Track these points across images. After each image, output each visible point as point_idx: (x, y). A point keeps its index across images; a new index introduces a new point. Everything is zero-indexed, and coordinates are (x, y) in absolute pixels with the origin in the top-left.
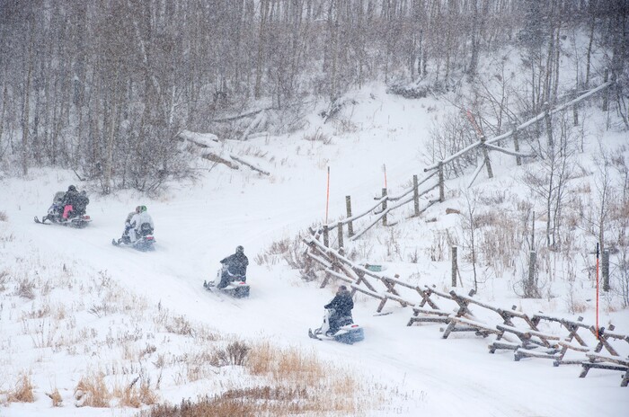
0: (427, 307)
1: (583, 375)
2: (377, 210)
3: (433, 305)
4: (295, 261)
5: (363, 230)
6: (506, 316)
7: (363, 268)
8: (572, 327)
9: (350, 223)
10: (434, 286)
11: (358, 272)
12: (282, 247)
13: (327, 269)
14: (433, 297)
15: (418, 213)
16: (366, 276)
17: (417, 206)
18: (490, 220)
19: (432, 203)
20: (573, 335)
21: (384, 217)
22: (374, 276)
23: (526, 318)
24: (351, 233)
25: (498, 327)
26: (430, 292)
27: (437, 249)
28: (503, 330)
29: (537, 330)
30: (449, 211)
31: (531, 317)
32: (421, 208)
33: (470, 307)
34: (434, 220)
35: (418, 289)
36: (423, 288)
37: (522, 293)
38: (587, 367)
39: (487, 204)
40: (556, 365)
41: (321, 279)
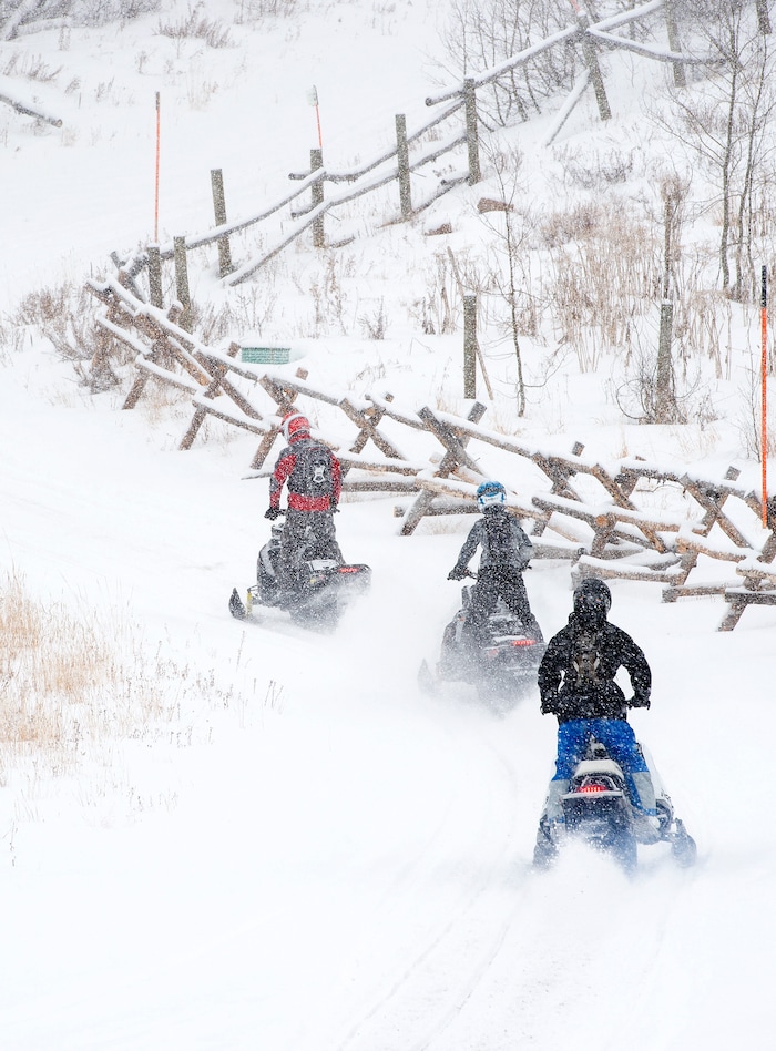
0: (371, 453)
1: (730, 623)
2: (296, 205)
3: (386, 448)
4: (72, 342)
5: (257, 258)
6: (557, 470)
7: (224, 358)
8: (711, 497)
9: (223, 241)
10: (389, 398)
11: (213, 365)
12: (46, 308)
13: (140, 359)
14: (386, 427)
15: (408, 211)
16: (230, 377)
17: (405, 193)
18: (585, 224)
19: (448, 185)
20: (715, 516)
21: (317, 223)
22: (248, 376)
23: (601, 475)
24: (226, 266)
25: (535, 502)
26: (377, 414)
27: (439, 301)
28: (547, 509)
29: (631, 506)
30: (485, 206)
31: (613, 472)
32: (417, 200)
33: (473, 449)
34: (444, 229)
35: (346, 406)
36: (360, 403)
37: (639, 411)
38: (740, 601)
39: (586, 185)
40: (669, 597)
41: (127, 387)
